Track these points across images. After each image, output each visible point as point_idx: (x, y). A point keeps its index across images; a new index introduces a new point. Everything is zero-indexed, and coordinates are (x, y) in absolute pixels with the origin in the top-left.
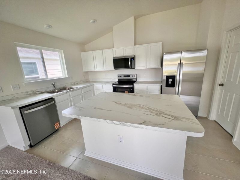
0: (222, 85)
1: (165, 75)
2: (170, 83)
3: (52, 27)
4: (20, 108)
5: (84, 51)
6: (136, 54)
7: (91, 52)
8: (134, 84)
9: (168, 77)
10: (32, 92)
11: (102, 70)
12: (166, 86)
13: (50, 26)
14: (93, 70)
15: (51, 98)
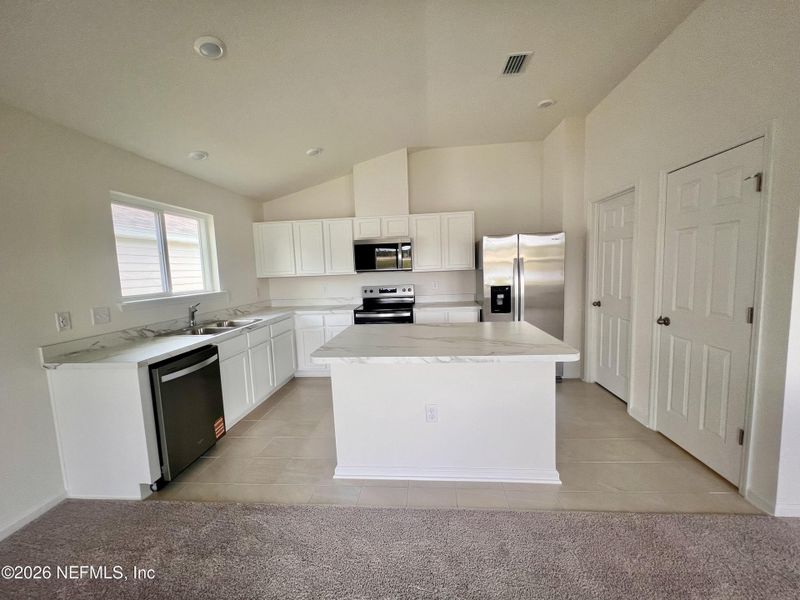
0: (598, 304)
1: (488, 286)
2: (500, 303)
3: (207, 155)
4: (152, 367)
5: (260, 219)
6: (414, 235)
7: (288, 224)
8: (414, 310)
9: (495, 290)
10: (138, 332)
11: (321, 272)
12: (493, 311)
13: (202, 155)
14: (291, 273)
15: (209, 346)
